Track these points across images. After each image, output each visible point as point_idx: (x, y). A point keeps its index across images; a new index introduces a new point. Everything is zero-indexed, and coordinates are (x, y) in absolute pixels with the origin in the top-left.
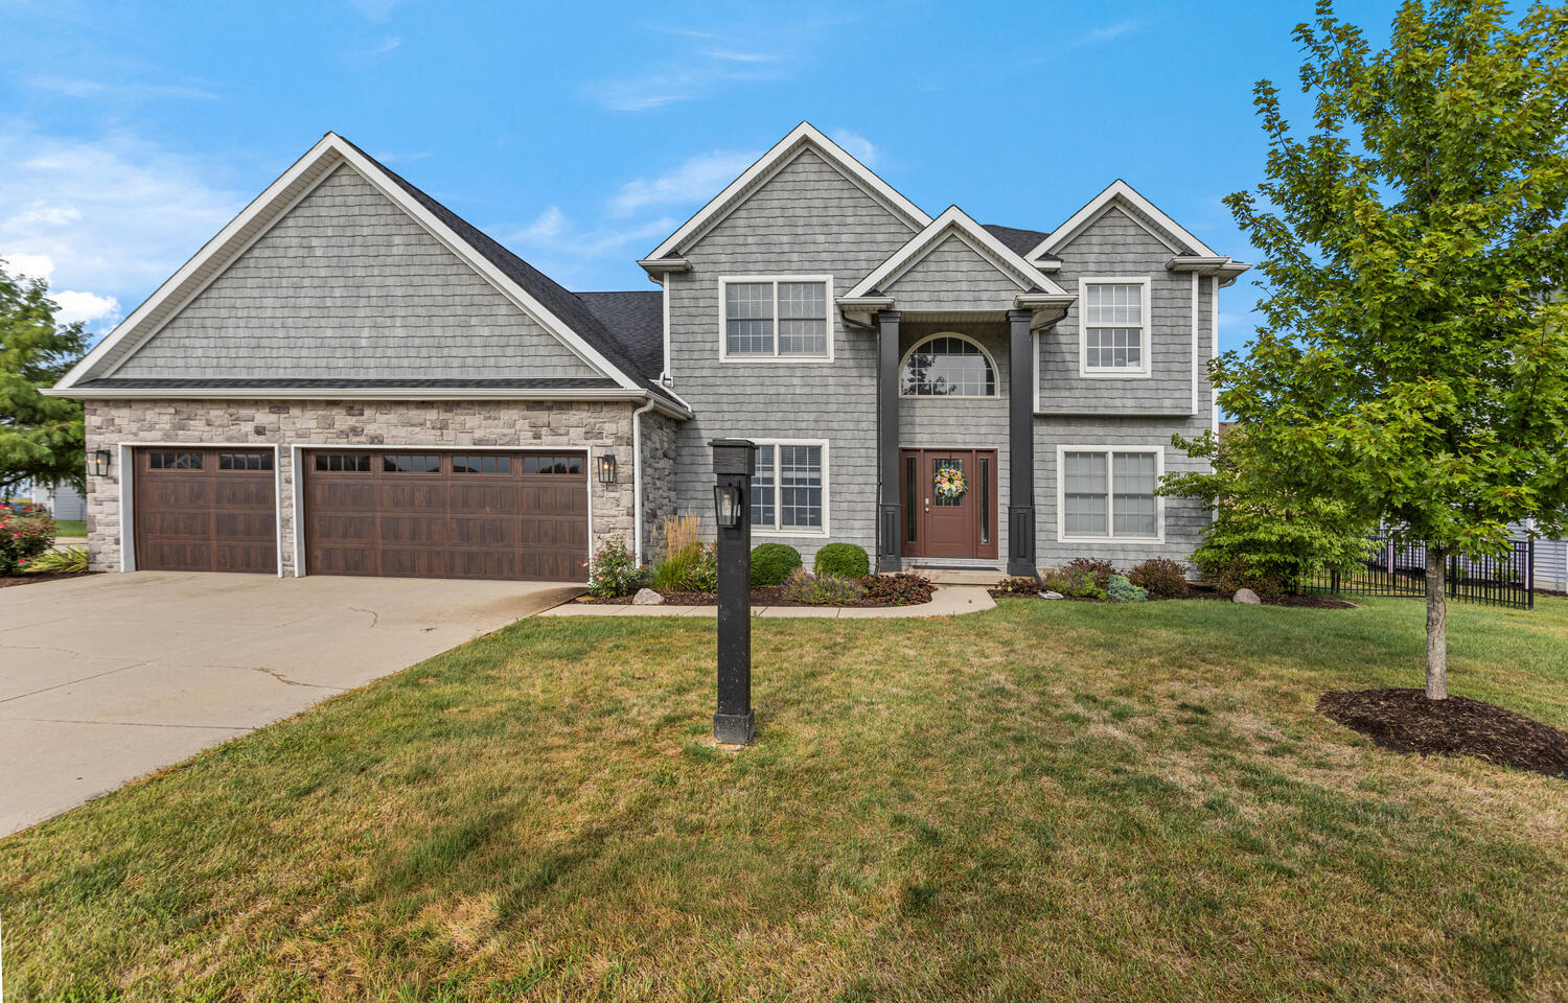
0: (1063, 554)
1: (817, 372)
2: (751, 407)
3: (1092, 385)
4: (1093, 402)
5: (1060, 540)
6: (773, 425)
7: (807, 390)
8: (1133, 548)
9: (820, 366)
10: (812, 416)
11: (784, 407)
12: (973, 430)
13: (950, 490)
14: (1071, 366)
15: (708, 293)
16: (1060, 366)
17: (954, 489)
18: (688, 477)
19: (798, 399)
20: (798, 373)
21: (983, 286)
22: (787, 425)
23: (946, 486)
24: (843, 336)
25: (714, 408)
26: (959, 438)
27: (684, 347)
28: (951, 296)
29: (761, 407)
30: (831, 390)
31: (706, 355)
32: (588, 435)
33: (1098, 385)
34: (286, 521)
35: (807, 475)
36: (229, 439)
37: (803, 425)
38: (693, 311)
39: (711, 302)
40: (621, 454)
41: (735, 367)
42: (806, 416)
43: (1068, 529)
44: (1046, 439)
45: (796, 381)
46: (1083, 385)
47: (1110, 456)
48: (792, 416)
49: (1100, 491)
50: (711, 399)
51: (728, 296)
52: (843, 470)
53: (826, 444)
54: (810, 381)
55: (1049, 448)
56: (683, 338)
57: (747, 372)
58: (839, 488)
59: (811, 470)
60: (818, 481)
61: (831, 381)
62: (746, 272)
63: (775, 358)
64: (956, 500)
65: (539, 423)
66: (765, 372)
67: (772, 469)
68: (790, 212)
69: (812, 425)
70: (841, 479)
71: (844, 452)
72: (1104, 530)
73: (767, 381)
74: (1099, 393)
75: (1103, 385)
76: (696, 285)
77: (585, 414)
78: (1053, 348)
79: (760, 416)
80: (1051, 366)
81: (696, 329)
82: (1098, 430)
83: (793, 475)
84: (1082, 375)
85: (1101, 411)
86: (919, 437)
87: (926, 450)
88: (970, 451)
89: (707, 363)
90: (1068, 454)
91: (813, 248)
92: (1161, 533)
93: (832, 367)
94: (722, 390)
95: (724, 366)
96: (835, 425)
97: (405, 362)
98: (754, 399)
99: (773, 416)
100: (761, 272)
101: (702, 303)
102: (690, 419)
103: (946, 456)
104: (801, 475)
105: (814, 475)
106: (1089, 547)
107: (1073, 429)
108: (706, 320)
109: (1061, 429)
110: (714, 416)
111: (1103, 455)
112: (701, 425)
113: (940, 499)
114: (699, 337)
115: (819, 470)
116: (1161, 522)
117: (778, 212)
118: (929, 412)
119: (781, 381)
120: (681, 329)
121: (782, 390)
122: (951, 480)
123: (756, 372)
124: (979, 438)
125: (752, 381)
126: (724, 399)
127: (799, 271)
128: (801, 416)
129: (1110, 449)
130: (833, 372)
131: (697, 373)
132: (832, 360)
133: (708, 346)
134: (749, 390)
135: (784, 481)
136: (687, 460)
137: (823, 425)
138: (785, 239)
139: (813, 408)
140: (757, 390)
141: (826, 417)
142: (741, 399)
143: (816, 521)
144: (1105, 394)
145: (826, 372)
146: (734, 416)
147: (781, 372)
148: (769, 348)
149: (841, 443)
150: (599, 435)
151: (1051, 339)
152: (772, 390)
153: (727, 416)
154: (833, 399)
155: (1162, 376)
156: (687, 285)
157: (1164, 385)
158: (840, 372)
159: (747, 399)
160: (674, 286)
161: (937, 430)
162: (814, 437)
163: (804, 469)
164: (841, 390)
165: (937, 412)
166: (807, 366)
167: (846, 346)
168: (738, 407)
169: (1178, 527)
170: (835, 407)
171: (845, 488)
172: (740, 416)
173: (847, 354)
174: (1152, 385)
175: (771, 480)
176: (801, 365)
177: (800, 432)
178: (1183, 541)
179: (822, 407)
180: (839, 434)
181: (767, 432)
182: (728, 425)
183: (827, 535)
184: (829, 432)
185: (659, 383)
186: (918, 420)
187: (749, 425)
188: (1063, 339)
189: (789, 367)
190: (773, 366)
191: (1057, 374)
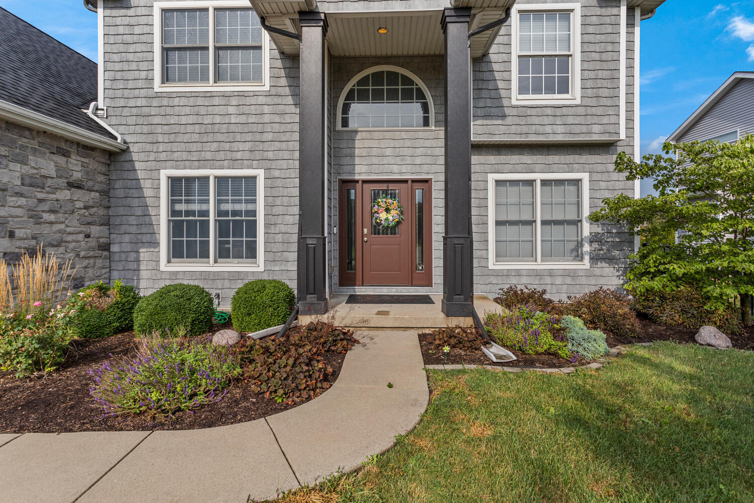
0: (494, 280)
1: (253, 100)
2: (186, 138)
3: (524, 112)
4: (525, 129)
5: (491, 267)
6: (208, 156)
7: (243, 119)
8: (561, 273)
9: (255, 94)
10: (248, 146)
11: (219, 137)
12: (409, 160)
13: (387, 219)
14: (503, 93)
15: (143, 20)
16: (493, 93)
17: (391, 218)
18: (121, 211)
19: (233, 128)
20: (234, 101)
22: (222, 155)
23: (383, 216)
24: (279, 64)
25: (150, 138)
26: (395, 168)
27: (119, 75)
29: (196, 137)
30: (267, 118)
31: (140, 84)
33: (529, 112)
35: (243, 207)
37: (239, 155)
38: (128, 39)
39: (146, 29)
41: (170, 96)
42: (241, 146)
43: (499, 256)
44: (481, 169)
45: (231, 110)
46: (514, 112)
47: (538, 183)
48: (227, 146)
49: (526, 217)
50: (146, 129)
51: (165, 23)
52: (278, 201)
53: (260, 174)
54: (246, 109)
55: (482, 177)
56: (118, 67)
57: (183, 101)
58: (273, 220)
59: (247, 201)
60: (253, 213)
61: (266, 109)
63: (210, 86)
64: (392, 230)
66: (200, 101)
67: (207, 201)
69: (247, 155)
70: (276, 210)
71: (279, 183)
72: (533, 256)
73: (203, 111)
74: (530, 120)
75: (534, 112)
76: (131, 12)
78: (486, 76)
79: (194, 147)
80: (484, 94)
81: (130, 57)
82: (527, 159)
83: (229, 207)
84: (514, 102)
85: (533, 138)
86: (358, 169)
87: (364, 182)
88: (405, 181)
89: (143, 92)
90: (498, 183)
92: (587, 258)
93: (268, 95)
94: (156, 120)
95: (159, 96)
96: (270, 155)
98: (190, 129)
99: (207, 146)
101: (137, 30)
102: (125, 151)
103: (384, 187)
104: (237, 207)
105: (250, 207)
106: (518, 273)
107: (503, 158)
108: (139, 47)
109: (492, 159)
110: (149, 147)
111: (531, 183)
112: (135, 157)
113: (377, 229)
114: (134, 66)
115: (254, 201)
116: (587, 248)
118: (367, 144)
119: (216, 110)
120: (116, 57)
121: (218, 119)
122: (387, 210)
123: (192, 101)
124: (414, 169)
125: (187, 110)
126: (159, 129)
128: (236, 146)
129: (538, 177)
130: (269, 100)
131: (132, 103)
132: (267, 88)
133: (143, 75)
134: (184, 120)
135: (220, 213)
136: (120, 193)
137: (258, 155)
139: (249, 137)
140: (192, 119)
141: (261, 146)
142: (176, 129)
143: (252, 253)
144: (536, 120)
145: (261, 100)
146: (168, 147)
147: (216, 101)
148: (205, 78)
149: (277, 173)
151: (484, 67)
152: (207, 120)
153: (161, 147)
154: (268, 128)
155: (588, 102)
156: (123, 12)
157: (590, 111)
158: (276, 100)
159: (182, 129)
160: (108, 12)
161: (375, 160)
162: (249, 167)
163: (240, 201)
164: (277, 119)
165: (374, 144)
166: (242, 95)
167: (282, 73)
168: (172, 137)
169: (602, 252)
170: (269, 136)
171: (279, 220)
172: (175, 147)
173: (283, 81)
174: (582, 111)
175: (206, 213)
176: (236, 94)
177: (234, 163)
178: (607, 265)
179: (258, 137)
180: (274, 164)
181: (202, 163)
182: (163, 156)
183: (261, 269)
184: (264, 162)
185: (89, 112)
186: (357, 152)
187: (185, 156)
188: (495, 67)
189: (224, 95)
190: (209, 94)
191: (489, 103)
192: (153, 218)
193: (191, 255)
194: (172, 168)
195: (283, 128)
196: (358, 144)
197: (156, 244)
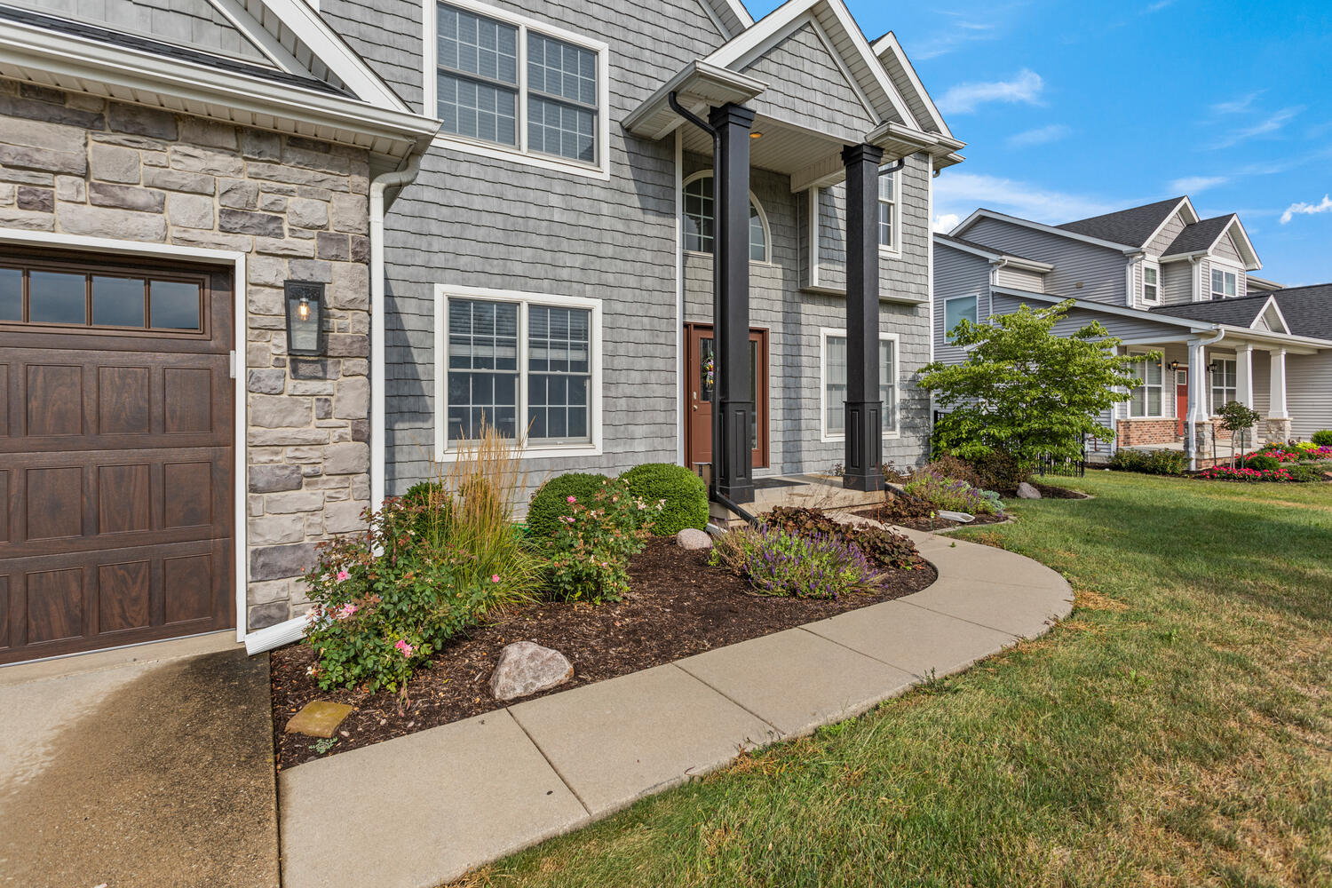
0: (825, 455)
1: (584, 191)
2: (481, 234)
5: (823, 440)
6: (518, 268)
7: (570, 217)
9: (590, 183)
10: (579, 261)
11: (536, 241)
19: (556, 229)
20: (558, 187)
22: (540, 271)
24: (621, 144)
29: (497, 235)
30: (605, 223)
35: (568, 356)
37: (565, 274)
40: (338, 279)
42: (569, 260)
43: (828, 426)
44: (811, 321)
45: (554, 200)
48: (548, 257)
51: (440, 26)
52: (622, 349)
53: (597, 305)
54: (575, 203)
55: (813, 331)
57: (474, 171)
58: (615, 376)
59: (575, 348)
60: (586, 365)
61: (605, 209)
63: (522, 156)
66: (503, 176)
67: (516, 345)
69: (577, 275)
71: (623, 322)
73: (509, 192)
78: (829, 211)
79: (494, 251)
80: (828, 232)
83: (548, 355)
86: (689, 308)
93: (606, 187)
95: (433, 153)
96: (610, 279)
98: (486, 219)
99: (516, 253)
101: (389, 23)
104: (560, 355)
105: (581, 357)
107: (833, 310)
109: (824, 309)
110: (413, 241)
115: (587, 348)
119: (531, 195)
121: (533, 212)
123: (490, 174)
125: (482, 186)
126: (433, 211)
127: (559, 21)
128: (561, 259)
130: (608, 195)
132: (606, 177)
134: (478, 203)
135: (534, 364)
137: (594, 277)
139: (579, 247)
140: (492, 204)
141: (597, 264)
142: (464, 216)
145: (599, 193)
146: (451, 245)
147: (531, 181)
149: (619, 307)
151: (828, 201)
152: (517, 210)
153: (436, 244)
154: (607, 237)
155: (909, 259)
157: (910, 268)
158: (618, 198)
159: (473, 217)
162: (582, 294)
163: (563, 346)
164: (620, 226)
166: (570, 179)
167: (625, 159)
168: (456, 229)
169: (908, 420)
170: (609, 251)
171: (622, 377)
172: (460, 246)
173: (627, 172)
174: (902, 266)
175: (511, 363)
176: (561, 176)
177: (559, 285)
178: (911, 434)
179: (593, 249)
180: (615, 293)
181: (508, 279)
182: (438, 260)
183: (597, 453)
184: (602, 288)
187: (478, 264)
188: (837, 203)
189: (544, 175)
190: (518, 168)
191: (832, 244)
192: (420, 368)
194: (456, 282)
195: (628, 240)
196: (689, 273)
197: (426, 414)
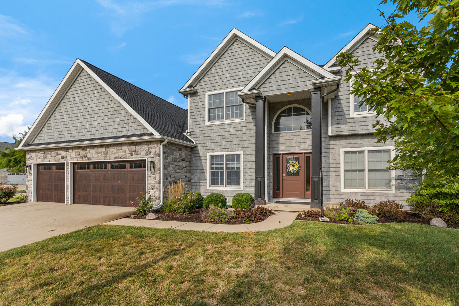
0: (343, 197)
1: (239, 125)
2: (216, 141)
3: (356, 120)
4: (357, 128)
5: (342, 191)
6: (223, 147)
7: (235, 133)
8: (379, 194)
9: (240, 123)
10: (237, 143)
11: (227, 140)
12: (303, 144)
13: (293, 170)
14: (346, 113)
15: (202, 100)
16: (341, 113)
17: (295, 169)
18: (195, 168)
19: (232, 136)
20: (232, 126)
21: (299, 80)
22: (228, 147)
23: (291, 168)
24: (249, 110)
25: (204, 142)
26: (297, 148)
27: (194, 120)
28: (285, 86)
29: (219, 140)
30: (244, 132)
31: (201, 122)
32: (147, 154)
33: (359, 120)
34: (67, 186)
35: (235, 166)
36: (55, 161)
37: (234, 146)
38: (197, 107)
39: (203, 103)
40: (156, 160)
41: (210, 126)
42: (235, 143)
43: (345, 186)
44: (335, 146)
45: (232, 129)
46: (352, 121)
47: (366, 152)
48: (230, 143)
49: (361, 168)
50: (203, 138)
51: (209, 100)
52: (248, 163)
53: (242, 153)
54: (237, 129)
55: (337, 150)
56: (194, 117)
57: (215, 128)
58: (246, 170)
59: (237, 164)
60: (239, 168)
61: (244, 128)
62: (215, 90)
63: (224, 121)
64: (296, 174)
65: (132, 150)
66: (220, 127)
67: (223, 164)
68: (230, 65)
69: (237, 146)
70: (248, 167)
71: (249, 156)
72: (364, 186)
73: (221, 130)
74: (360, 124)
75: (362, 120)
76: (198, 97)
77: (146, 146)
78: (337, 106)
79: (218, 144)
80: (337, 114)
81: (198, 113)
82: (360, 141)
83: (230, 166)
84: (352, 116)
85: (361, 132)
86: (280, 149)
87: (283, 154)
88: (301, 153)
89: (202, 126)
90: (346, 153)
91: (238, 77)
92: (393, 188)
93: (245, 123)
94: (206, 135)
95: (207, 126)
96: (246, 146)
97: (97, 132)
98: (217, 138)
99: (223, 144)
100: (220, 89)
101: (200, 104)
102: (196, 147)
103: (292, 156)
104: (233, 166)
105: (238, 166)
106: (356, 194)
107: (348, 141)
108: (201, 110)
109: (342, 142)
110: (204, 145)
111: (363, 152)
112: (199, 149)
113: (289, 174)
114: (199, 116)
115: (239, 164)
116: (393, 182)
117: (226, 66)
118: (284, 138)
119: (226, 130)
120: (193, 114)
121: (227, 133)
122: (293, 166)
123: (218, 127)
124: (306, 148)
125: (216, 131)
126: (207, 138)
127: (233, 87)
128: (233, 143)
129: (366, 149)
130: (245, 125)
131: (198, 130)
132: (244, 120)
133: (202, 119)
134: (215, 134)
135: (227, 168)
136: (194, 162)
137: (241, 146)
138: (228, 75)
139: (238, 139)
140: (218, 134)
141: (242, 143)
142: (212, 138)
143: (239, 184)
144: (363, 124)
145: (242, 125)
146: (210, 144)
147: (226, 127)
148: (222, 118)
149: (248, 153)
150: (150, 154)
151: (337, 102)
152: (223, 134)
153: (208, 145)
154: (245, 135)
156: (195, 98)
158: (248, 124)
159: (214, 138)
160: (191, 98)
161: (288, 145)
162: (238, 151)
163: (234, 164)
164: (248, 132)
165: (288, 138)
166: (235, 123)
167: (250, 114)
168: (211, 141)
169: (402, 185)
170: (245, 139)
171: (249, 171)
172: (212, 144)
173: (250, 117)
175: (222, 168)
176: (233, 123)
177: (232, 149)
178: (405, 191)
179: (241, 139)
180: (247, 149)
181: (221, 150)
182: (208, 148)
183: (242, 189)
184: (243, 148)
185: (185, 134)
186: (280, 142)
187: (215, 147)
188: (342, 101)
189: (229, 124)
190: (223, 124)
191: (339, 117)
192: (205, 170)
193: (217, 184)
194: (211, 152)
195: (250, 135)
196: (280, 138)
197: (206, 180)
